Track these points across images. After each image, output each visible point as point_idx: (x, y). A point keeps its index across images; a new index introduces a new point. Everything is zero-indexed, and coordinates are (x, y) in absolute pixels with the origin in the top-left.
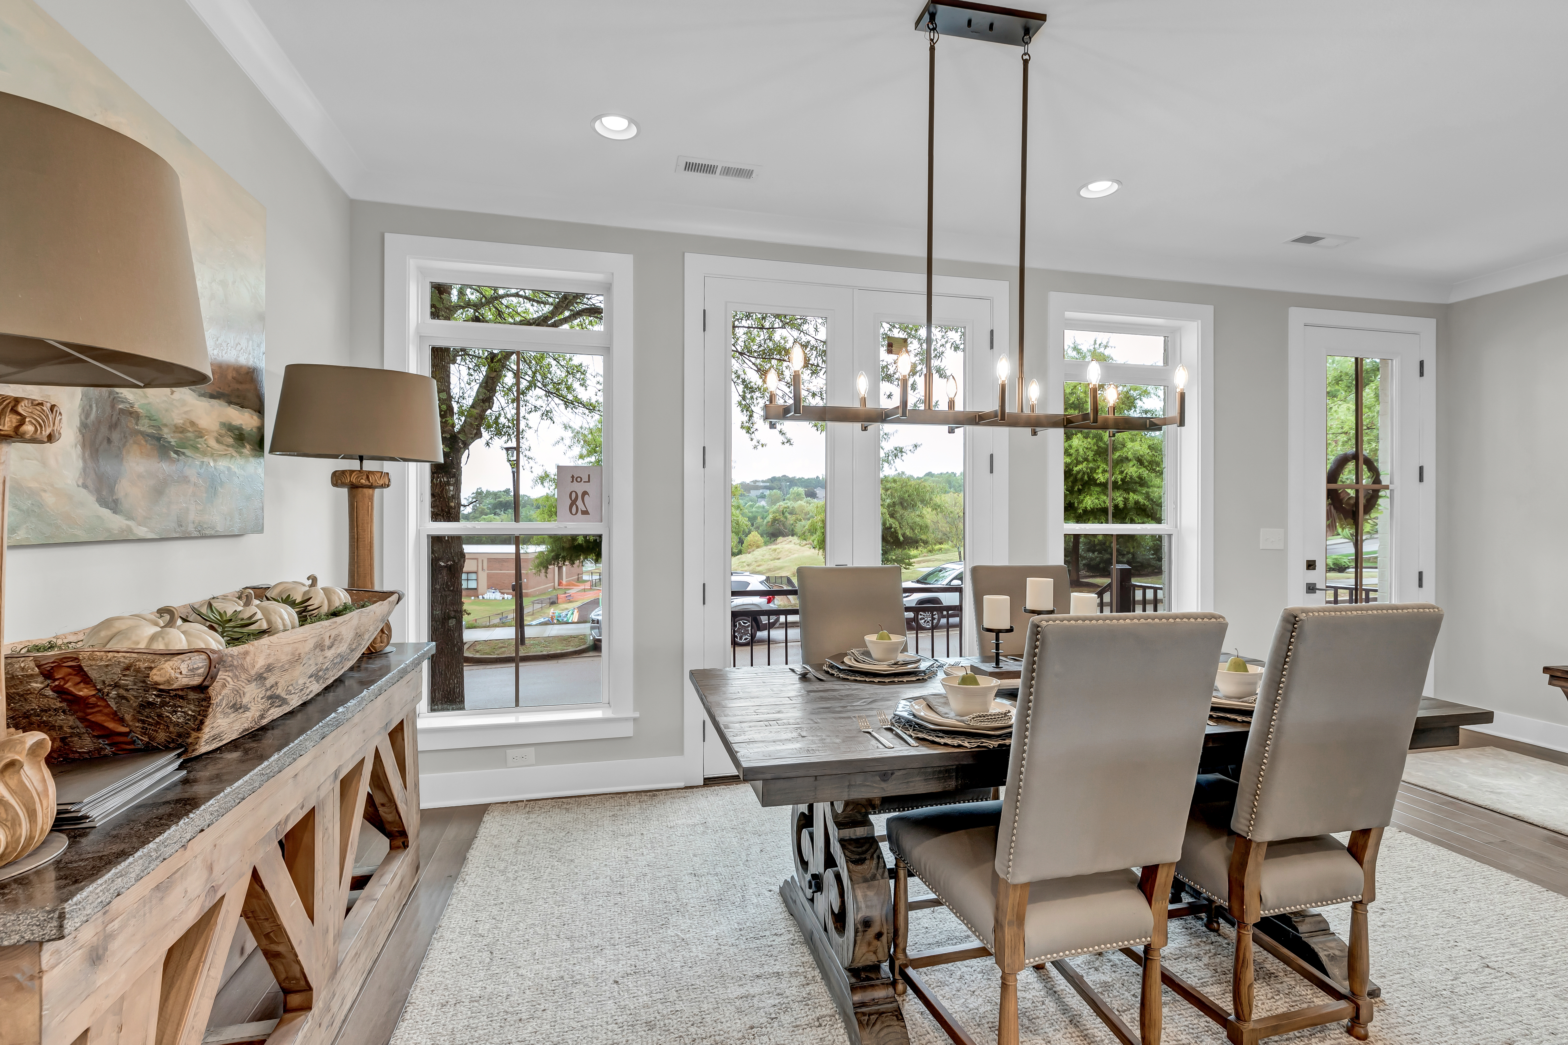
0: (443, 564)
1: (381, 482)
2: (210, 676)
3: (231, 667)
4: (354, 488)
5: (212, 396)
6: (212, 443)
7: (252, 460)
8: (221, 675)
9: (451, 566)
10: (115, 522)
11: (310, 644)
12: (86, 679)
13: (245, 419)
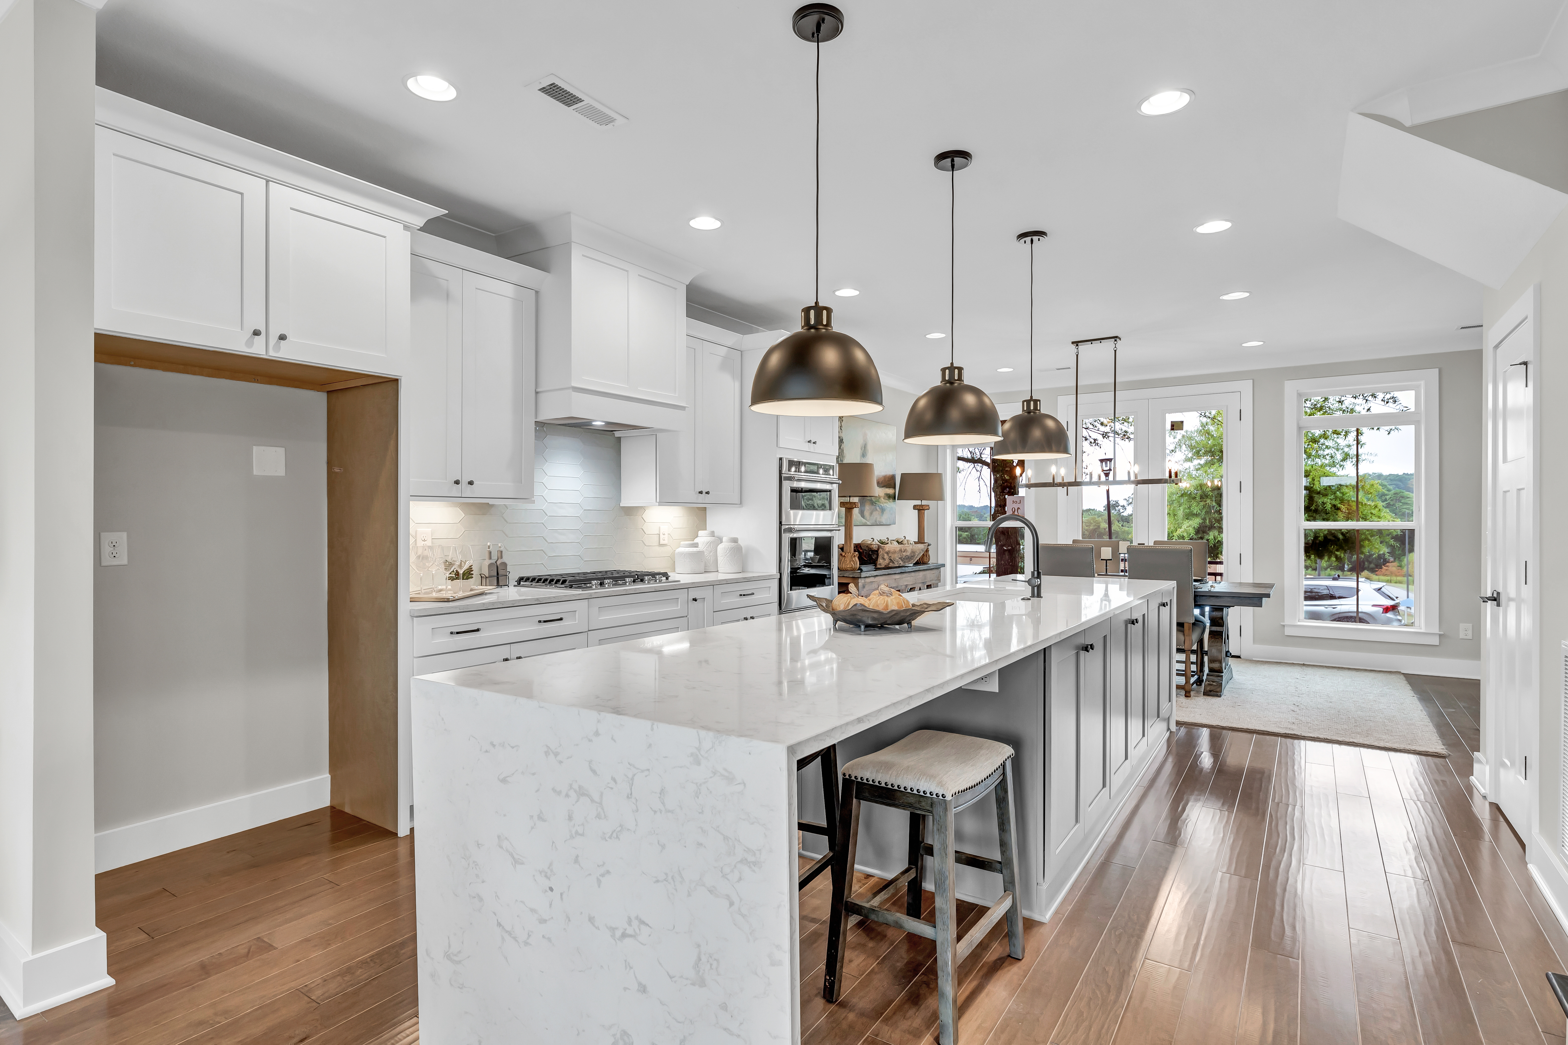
0: (1005, 548)
1: (926, 508)
2: (878, 549)
3: (882, 549)
4: (919, 510)
5: (883, 487)
6: (883, 499)
7: (893, 503)
8: (880, 549)
9: (1010, 550)
10: (864, 521)
11: (898, 549)
12: (861, 549)
13: (890, 491)
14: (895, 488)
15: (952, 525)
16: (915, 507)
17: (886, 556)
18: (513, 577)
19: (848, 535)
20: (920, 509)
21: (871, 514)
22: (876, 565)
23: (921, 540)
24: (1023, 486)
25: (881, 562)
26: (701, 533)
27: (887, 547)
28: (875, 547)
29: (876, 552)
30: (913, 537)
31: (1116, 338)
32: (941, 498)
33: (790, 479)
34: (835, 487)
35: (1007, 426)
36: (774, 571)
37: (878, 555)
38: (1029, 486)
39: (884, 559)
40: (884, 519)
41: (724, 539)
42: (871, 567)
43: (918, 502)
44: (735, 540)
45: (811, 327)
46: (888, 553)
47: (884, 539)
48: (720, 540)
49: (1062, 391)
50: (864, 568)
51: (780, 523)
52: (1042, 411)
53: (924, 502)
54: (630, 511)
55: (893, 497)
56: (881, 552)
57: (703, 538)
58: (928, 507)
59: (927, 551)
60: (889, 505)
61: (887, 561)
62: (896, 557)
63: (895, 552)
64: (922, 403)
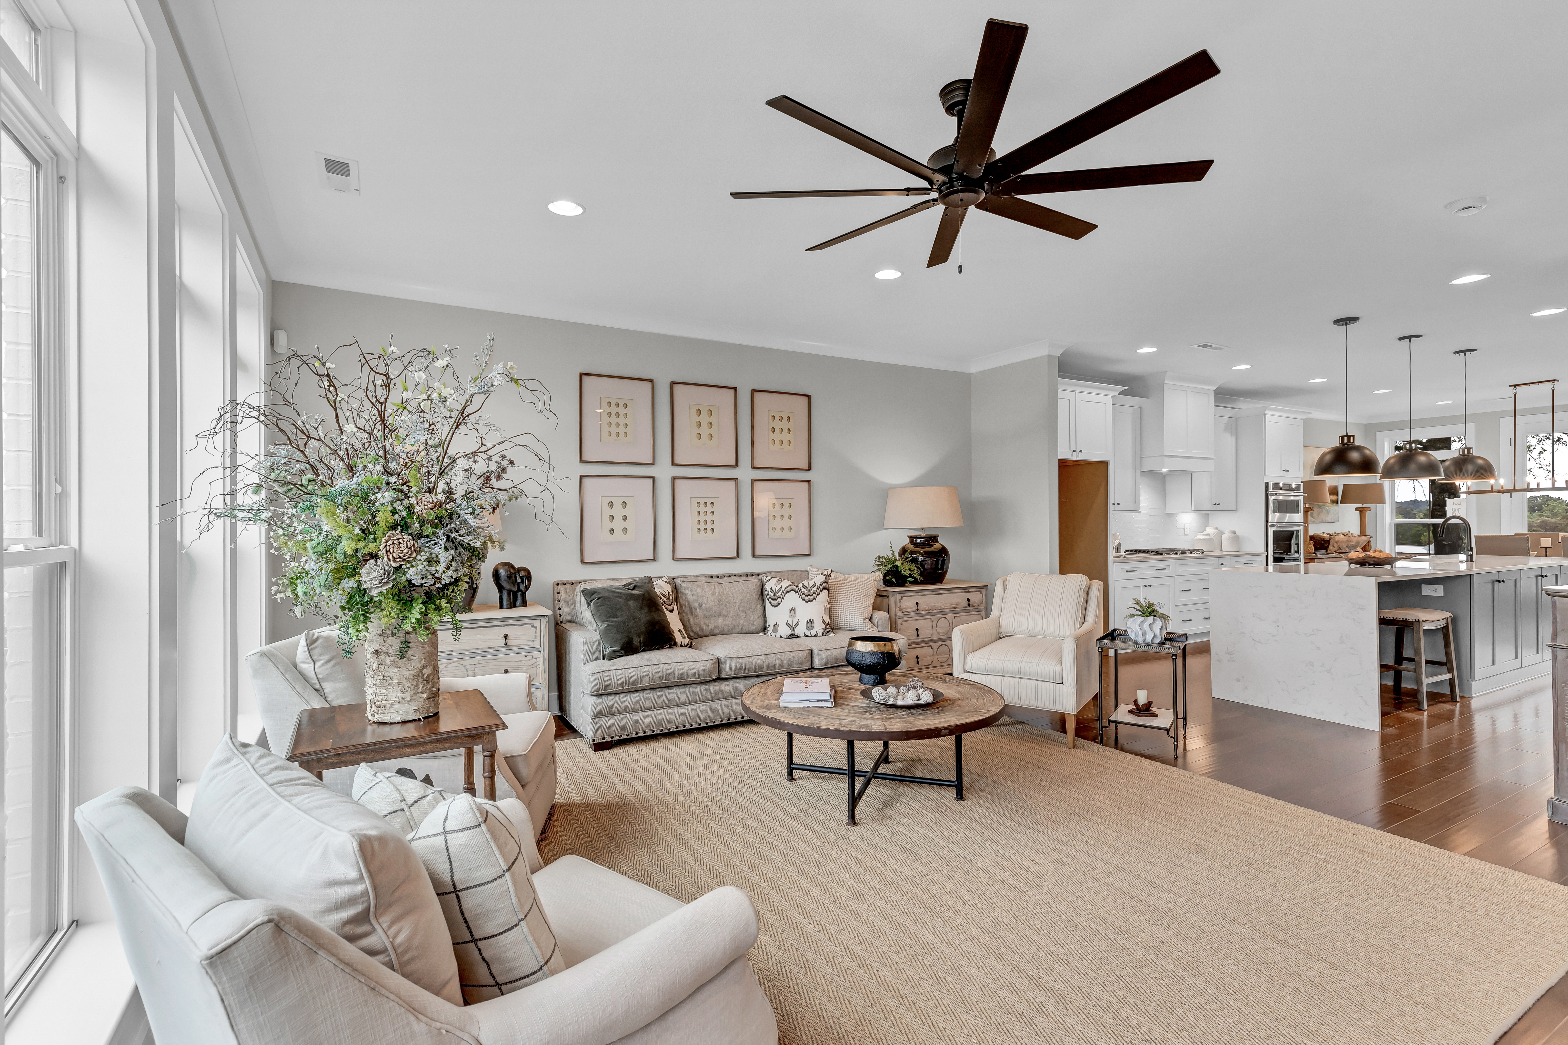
1: (1367, 510)
5: (1330, 495)
6: (1328, 504)
7: (1336, 506)
10: (1313, 520)
11: (1345, 540)
12: (1316, 539)
14: (1337, 495)
15: (1390, 523)
16: (1357, 509)
17: (1335, 545)
18: (1123, 550)
19: (1306, 530)
20: (1362, 511)
21: (1318, 515)
22: (1327, 551)
23: (1362, 533)
24: (1464, 493)
25: (1331, 548)
26: (1208, 528)
27: (1337, 539)
28: (1327, 538)
29: (1328, 542)
30: (1355, 530)
31: (1553, 381)
32: (1382, 501)
33: (1272, 495)
34: (1301, 499)
35: (1447, 463)
36: (1262, 549)
37: (1329, 544)
38: (1469, 493)
39: (1334, 546)
40: (1329, 519)
41: (1227, 531)
42: (1323, 552)
43: (1360, 506)
44: (1234, 532)
45: (1345, 444)
46: (1337, 542)
47: (1332, 532)
48: (1222, 533)
49: (1503, 414)
50: (1318, 552)
51: (1267, 521)
52: (1474, 454)
53: (1365, 506)
54: (1170, 516)
55: (1336, 502)
56: (1332, 542)
57: (1210, 530)
58: (1369, 509)
59: (1369, 542)
60: (1334, 508)
61: (1336, 548)
62: (1344, 546)
63: (1343, 542)
64: (1392, 461)
